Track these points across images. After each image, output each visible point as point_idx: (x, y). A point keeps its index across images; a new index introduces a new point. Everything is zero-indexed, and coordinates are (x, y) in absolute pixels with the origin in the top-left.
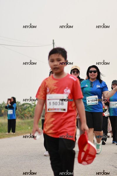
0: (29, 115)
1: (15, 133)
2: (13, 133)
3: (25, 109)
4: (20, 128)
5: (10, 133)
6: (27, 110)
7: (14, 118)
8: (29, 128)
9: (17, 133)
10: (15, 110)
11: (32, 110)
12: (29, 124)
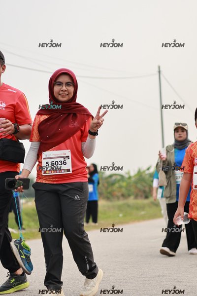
0: (119, 194)
3: (113, 184)
6: (117, 185)
8: (121, 215)
10: (96, 184)
11: (124, 184)
12: (120, 208)
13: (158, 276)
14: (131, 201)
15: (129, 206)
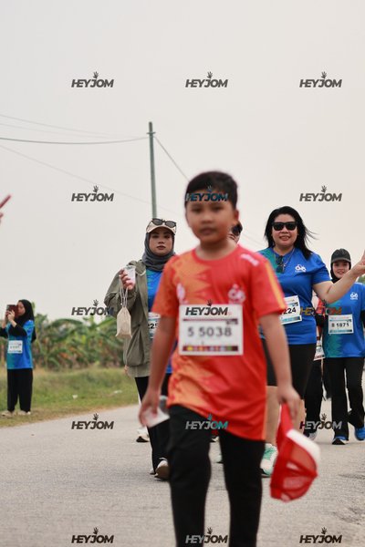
0: (73, 357)
1: (29, 413)
2: (23, 413)
3: (61, 339)
4: (47, 398)
5: (14, 413)
6: (68, 341)
7: (27, 366)
8: (75, 397)
9: (37, 411)
10: (30, 339)
11: (83, 339)
12: (73, 384)
13: (144, 508)
14: (95, 369)
15: (90, 379)
